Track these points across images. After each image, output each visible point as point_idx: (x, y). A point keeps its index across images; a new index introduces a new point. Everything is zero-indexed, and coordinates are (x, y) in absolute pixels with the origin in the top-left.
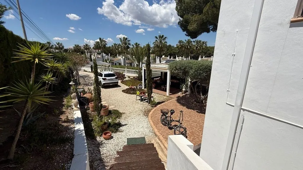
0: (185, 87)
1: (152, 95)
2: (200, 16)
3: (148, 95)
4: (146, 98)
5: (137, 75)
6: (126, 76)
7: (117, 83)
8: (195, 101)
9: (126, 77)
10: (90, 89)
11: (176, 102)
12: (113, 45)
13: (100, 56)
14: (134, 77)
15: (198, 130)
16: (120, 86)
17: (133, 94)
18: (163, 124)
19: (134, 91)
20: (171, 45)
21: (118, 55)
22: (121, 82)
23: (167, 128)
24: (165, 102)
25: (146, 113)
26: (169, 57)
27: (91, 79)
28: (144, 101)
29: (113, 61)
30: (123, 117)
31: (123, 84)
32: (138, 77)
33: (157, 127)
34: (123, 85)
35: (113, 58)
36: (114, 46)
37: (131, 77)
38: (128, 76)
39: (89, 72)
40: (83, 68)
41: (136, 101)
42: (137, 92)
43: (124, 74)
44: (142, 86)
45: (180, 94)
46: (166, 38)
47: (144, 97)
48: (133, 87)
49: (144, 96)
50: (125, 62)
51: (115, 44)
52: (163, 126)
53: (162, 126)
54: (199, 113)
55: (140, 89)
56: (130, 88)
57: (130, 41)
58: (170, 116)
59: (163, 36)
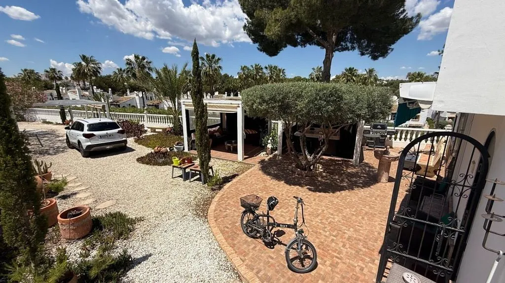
0: (271, 141)
1: (210, 164)
2: (286, 11)
3: (202, 164)
4: (196, 171)
5: (171, 125)
6: (146, 129)
7: (124, 144)
8: (298, 166)
9: (146, 131)
10: (42, 162)
11: (260, 172)
12: (117, 71)
13: (87, 93)
14: (164, 130)
15: (331, 235)
16: (131, 150)
17: (164, 164)
18: (247, 234)
19: (165, 158)
20: (228, 74)
21: (128, 92)
22: (136, 141)
23: (259, 244)
24: (238, 175)
25: (201, 209)
26: (226, 94)
27: (60, 138)
28: (192, 177)
29: (118, 102)
30: (137, 232)
31: (139, 144)
32: (173, 129)
33: (234, 245)
34: (141, 146)
35: (118, 97)
36: (120, 73)
37: (157, 130)
38: (152, 128)
39: (57, 124)
40: (41, 116)
41: (172, 180)
42: (173, 160)
43: (141, 123)
44: (183, 145)
45: (263, 156)
46: (219, 59)
47: (191, 170)
48: (163, 150)
49: (191, 168)
50: (144, 104)
51: (121, 69)
52: (250, 239)
53: (246, 241)
54: (313, 191)
55: (180, 154)
56: (156, 153)
57: (150, 63)
58: (268, 213)
59: (214, 56)
